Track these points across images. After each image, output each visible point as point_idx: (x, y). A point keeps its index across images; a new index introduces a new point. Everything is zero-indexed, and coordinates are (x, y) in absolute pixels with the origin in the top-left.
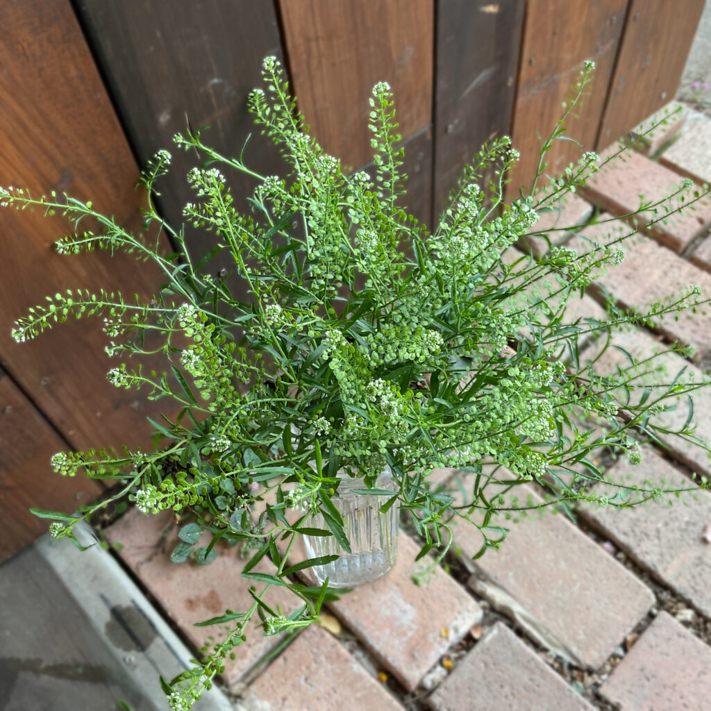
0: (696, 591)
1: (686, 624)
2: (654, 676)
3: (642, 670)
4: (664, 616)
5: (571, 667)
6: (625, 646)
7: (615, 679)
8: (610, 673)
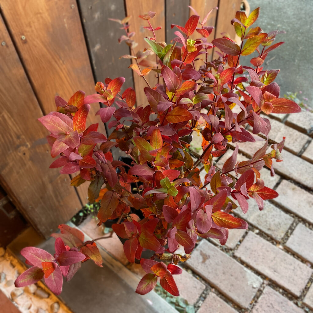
0: (259, 224)
1: (257, 234)
2: (249, 249)
3: (246, 247)
4: (250, 233)
5: (226, 249)
6: (240, 242)
7: (238, 251)
8: (237, 249)
